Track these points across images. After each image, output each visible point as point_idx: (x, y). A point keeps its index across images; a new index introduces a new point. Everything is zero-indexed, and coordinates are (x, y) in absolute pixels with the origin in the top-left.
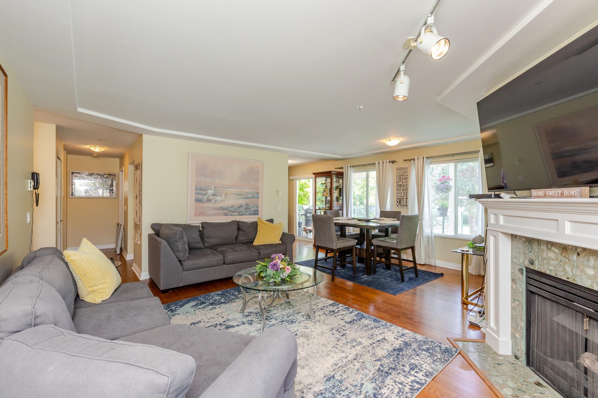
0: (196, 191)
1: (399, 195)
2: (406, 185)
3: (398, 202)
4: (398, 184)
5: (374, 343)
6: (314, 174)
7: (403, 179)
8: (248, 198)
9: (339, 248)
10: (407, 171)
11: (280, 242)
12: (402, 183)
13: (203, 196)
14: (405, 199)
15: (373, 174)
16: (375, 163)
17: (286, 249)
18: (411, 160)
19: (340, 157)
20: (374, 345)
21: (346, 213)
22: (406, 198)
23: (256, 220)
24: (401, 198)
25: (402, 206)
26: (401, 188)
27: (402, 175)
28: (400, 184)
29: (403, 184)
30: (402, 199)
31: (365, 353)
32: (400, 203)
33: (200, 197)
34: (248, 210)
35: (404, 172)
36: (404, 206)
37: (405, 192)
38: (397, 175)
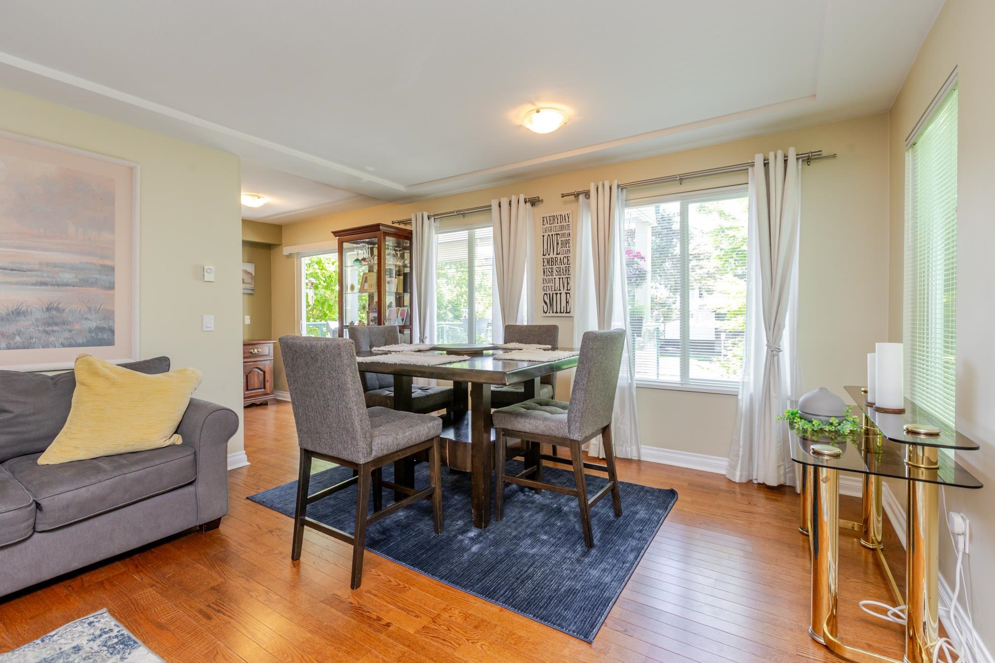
1: (549, 285)
2: (565, 260)
3: (546, 303)
4: (547, 256)
6: (336, 233)
7: (558, 244)
9: (378, 455)
10: (568, 223)
11: (178, 440)
12: (555, 256)
14: (564, 296)
15: (485, 234)
16: (490, 206)
17: (195, 461)
18: (577, 195)
22: (566, 293)
23: (70, 365)
24: (554, 292)
25: (557, 312)
26: (554, 267)
27: (557, 234)
28: (550, 256)
29: (559, 256)
30: (557, 294)
32: (551, 305)
34: (55, 328)
35: (562, 228)
36: (560, 312)
37: (564, 277)
38: (543, 236)
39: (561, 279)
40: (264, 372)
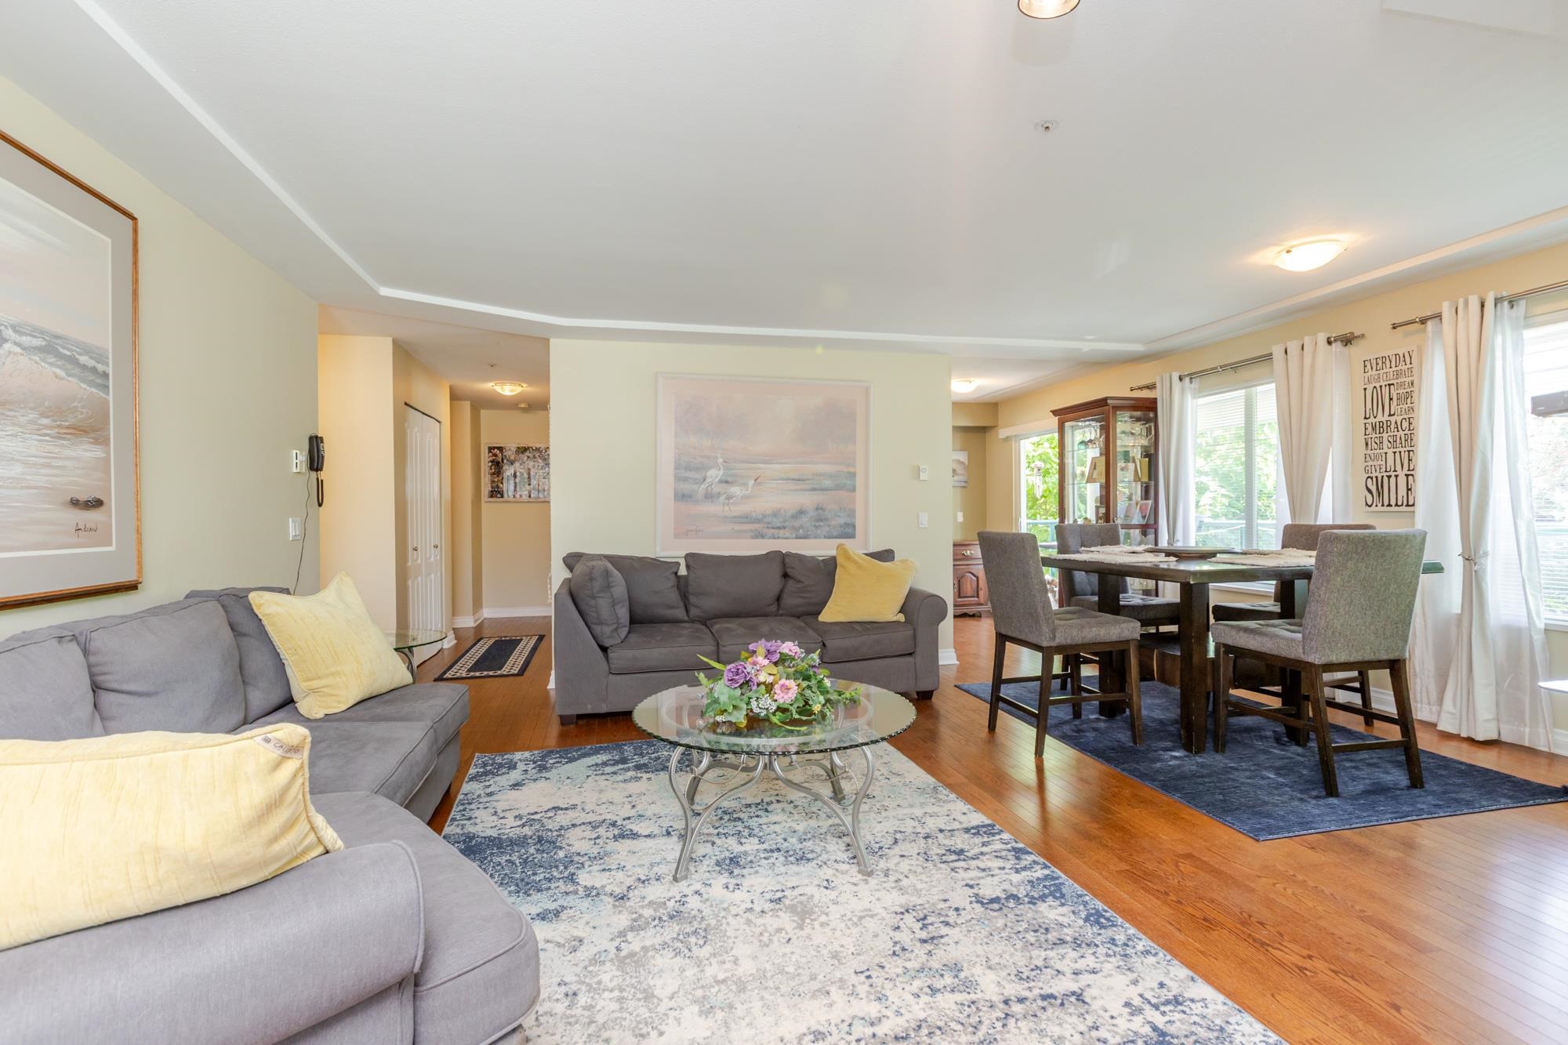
0: (678, 471)
1: (1376, 463)
2: (1405, 424)
3: (1370, 491)
4: (1372, 420)
5: (1021, 1000)
6: (1055, 413)
7: (1391, 399)
8: (823, 490)
9: (1064, 642)
10: (1409, 366)
11: (901, 618)
12: (1386, 417)
13: (696, 487)
14: (1402, 480)
15: (1266, 398)
16: (1271, 354)
17: (915, 637)
18: (1423, 321)
19: (1138, 348)
20: (1017, 1008)
21: (1167, 538)
22: (1407, 476)
24: (1385, 474)
25: (1389, 505)
26: (1385, 435)
27: (1389, 385)
28: (1377, 420)
29: (1393, 419)
30: (1389, 477)
31: (959, 1027)
32: (1380, 493)
33: (686, 487)
34: (821, 524)
35: (1398, 374)
36: (1397, 505)
37: (1402, 450)
38: (1365, 389)
39: (1397, 454)
40: (977, 578)
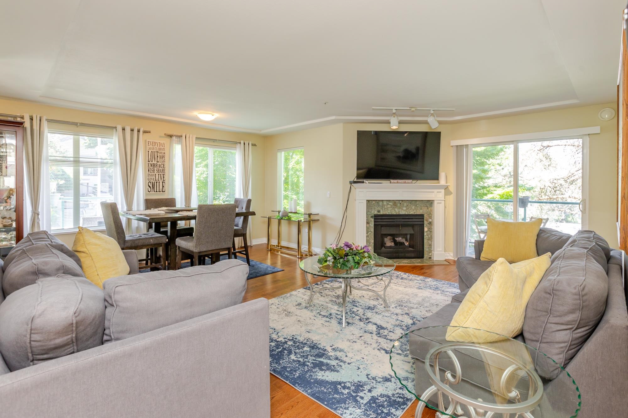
1: (152, 177)
2: (162, 166)
3: (150, 187)
4: (151, 162)
7: (157, 157)
10: (163, 147)
12: (156, 163)
14: (161, 184)
16: (115, 127)
22: (163, 182)
24: (155, 181)
25: (157, 192)
26: (155, 168)
27: (157, 152)
28: (153, 163)
29: (158, 163)
30: (157, 182)
32: (153, 188)
36: (159, 192)
37: (161, 174)
38: (148, 151)
39: (160, 175)
